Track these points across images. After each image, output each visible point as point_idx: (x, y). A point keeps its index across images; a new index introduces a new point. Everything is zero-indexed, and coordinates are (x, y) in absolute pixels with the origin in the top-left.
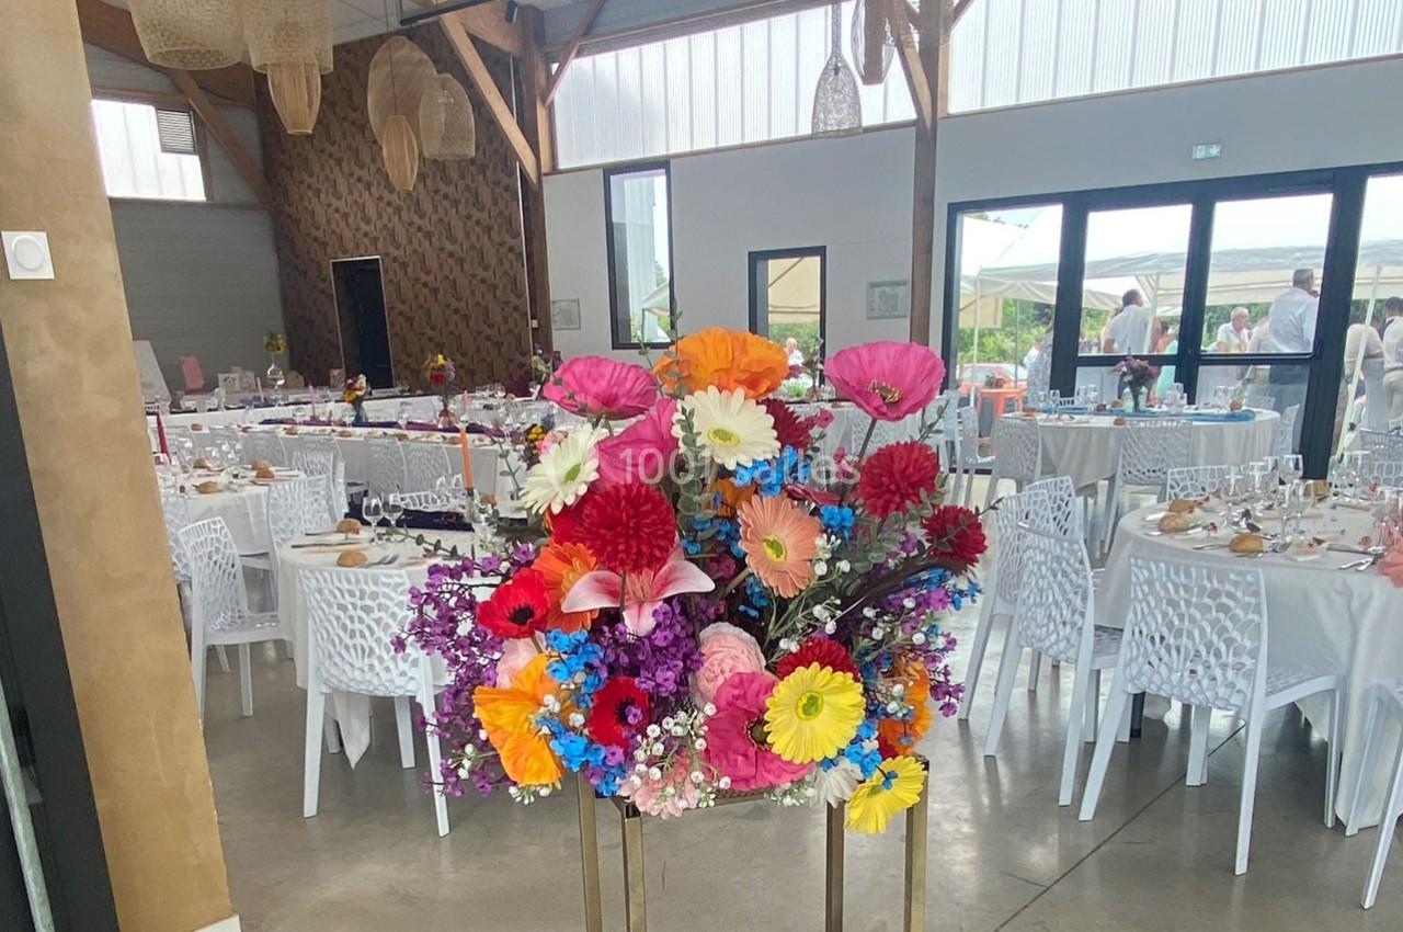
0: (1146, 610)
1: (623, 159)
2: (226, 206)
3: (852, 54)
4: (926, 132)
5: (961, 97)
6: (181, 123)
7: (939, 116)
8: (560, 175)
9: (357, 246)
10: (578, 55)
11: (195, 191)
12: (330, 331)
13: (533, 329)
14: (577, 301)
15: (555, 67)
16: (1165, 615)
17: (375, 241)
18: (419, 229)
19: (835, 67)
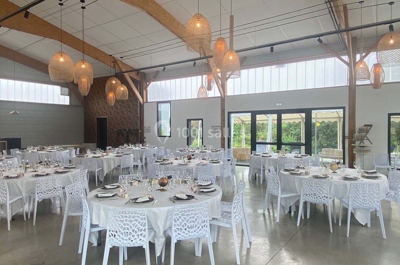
0: (306, 187)
1: (161, 100)
2: (74, 106)
3: (205, 84)
4: (223, 99)
5: (229, 93)
6: (66, 90)
7: (225, 96)
8: (148, 103)
9: (102, 115)
10: (153, 81)
11: (67, 103)
12: (94, 131)
13: (140, 132)
14: (150, 127)
15: (148, 83)
16: (310, 188)
17: (107, 114)
18: (117, 112)
19: (202, 87)
